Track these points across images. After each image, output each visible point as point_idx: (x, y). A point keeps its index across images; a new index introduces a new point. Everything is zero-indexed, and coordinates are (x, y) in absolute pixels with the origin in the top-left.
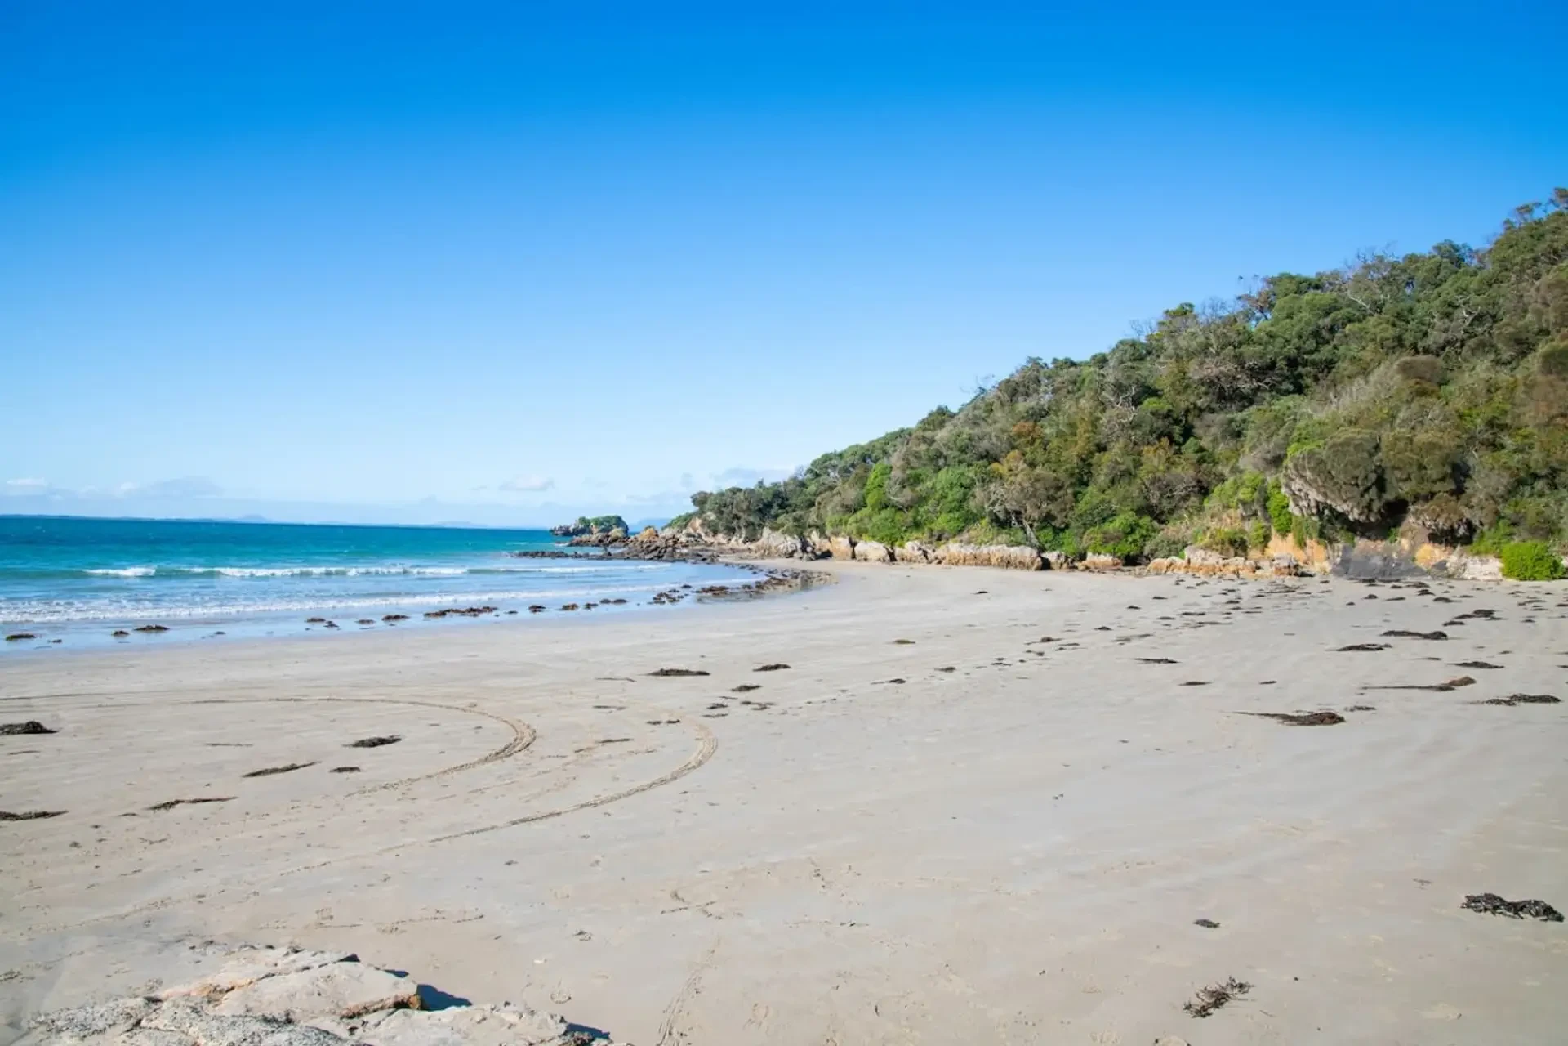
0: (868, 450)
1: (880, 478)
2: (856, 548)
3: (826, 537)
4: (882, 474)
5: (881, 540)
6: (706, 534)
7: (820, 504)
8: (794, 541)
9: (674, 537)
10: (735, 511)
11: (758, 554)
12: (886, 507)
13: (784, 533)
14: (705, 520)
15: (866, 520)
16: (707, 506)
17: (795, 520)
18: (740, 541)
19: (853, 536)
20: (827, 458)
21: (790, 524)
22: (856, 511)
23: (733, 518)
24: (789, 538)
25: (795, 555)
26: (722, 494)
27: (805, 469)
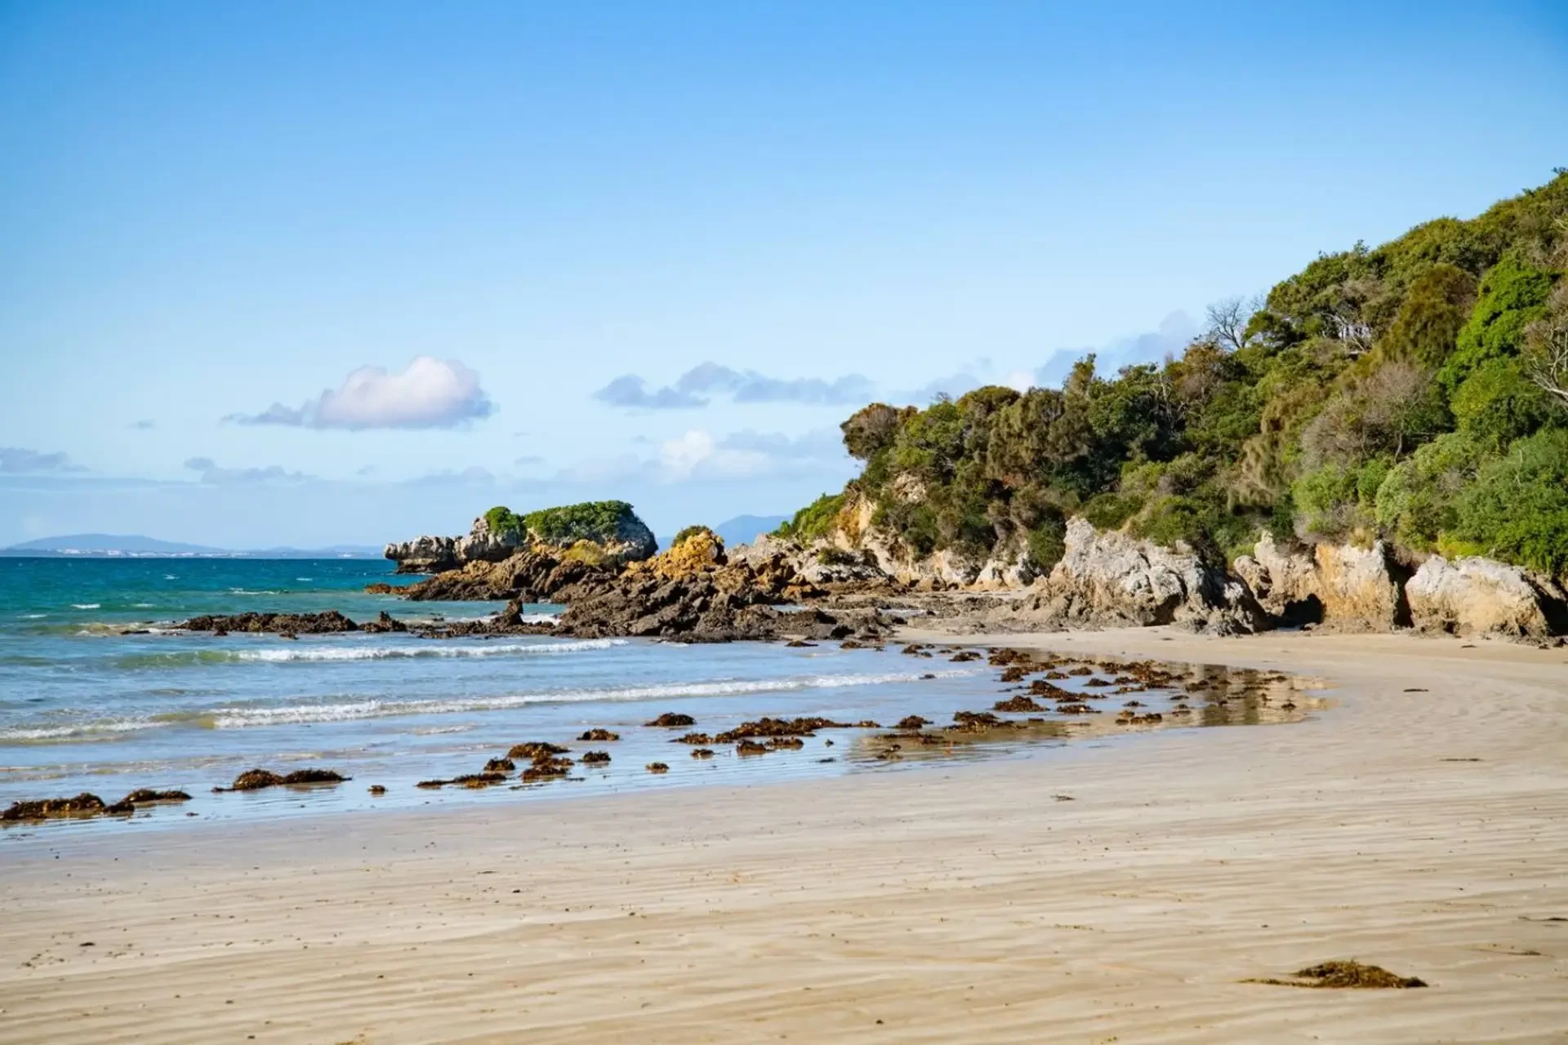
0: (1483, 239)
1: (1508, 316)
2: (1414, 585)
3: (1302, 548)
4: (1519, 305)
5: (1511, 553)
6: (894, 551)
7: (1276, 425)
8: (1176, 564)
9: (777, 560)
10: (992, 471)
11: (1044, 613)
12: (1531, 426)
13: (1139, 533)
14: (887, 503)
15: (1451, 478)
16: (896, 456)
17: (1182, 485)
18: (1011, 575)
19: (1398, 541)
20: (1327, 272)
21: (1162, 499)
22: (1409, 447)
23: (988, 496)
24: (1157, 554)
25: (1180, 613)
26: (945, 413)
27: (1247, 314)
